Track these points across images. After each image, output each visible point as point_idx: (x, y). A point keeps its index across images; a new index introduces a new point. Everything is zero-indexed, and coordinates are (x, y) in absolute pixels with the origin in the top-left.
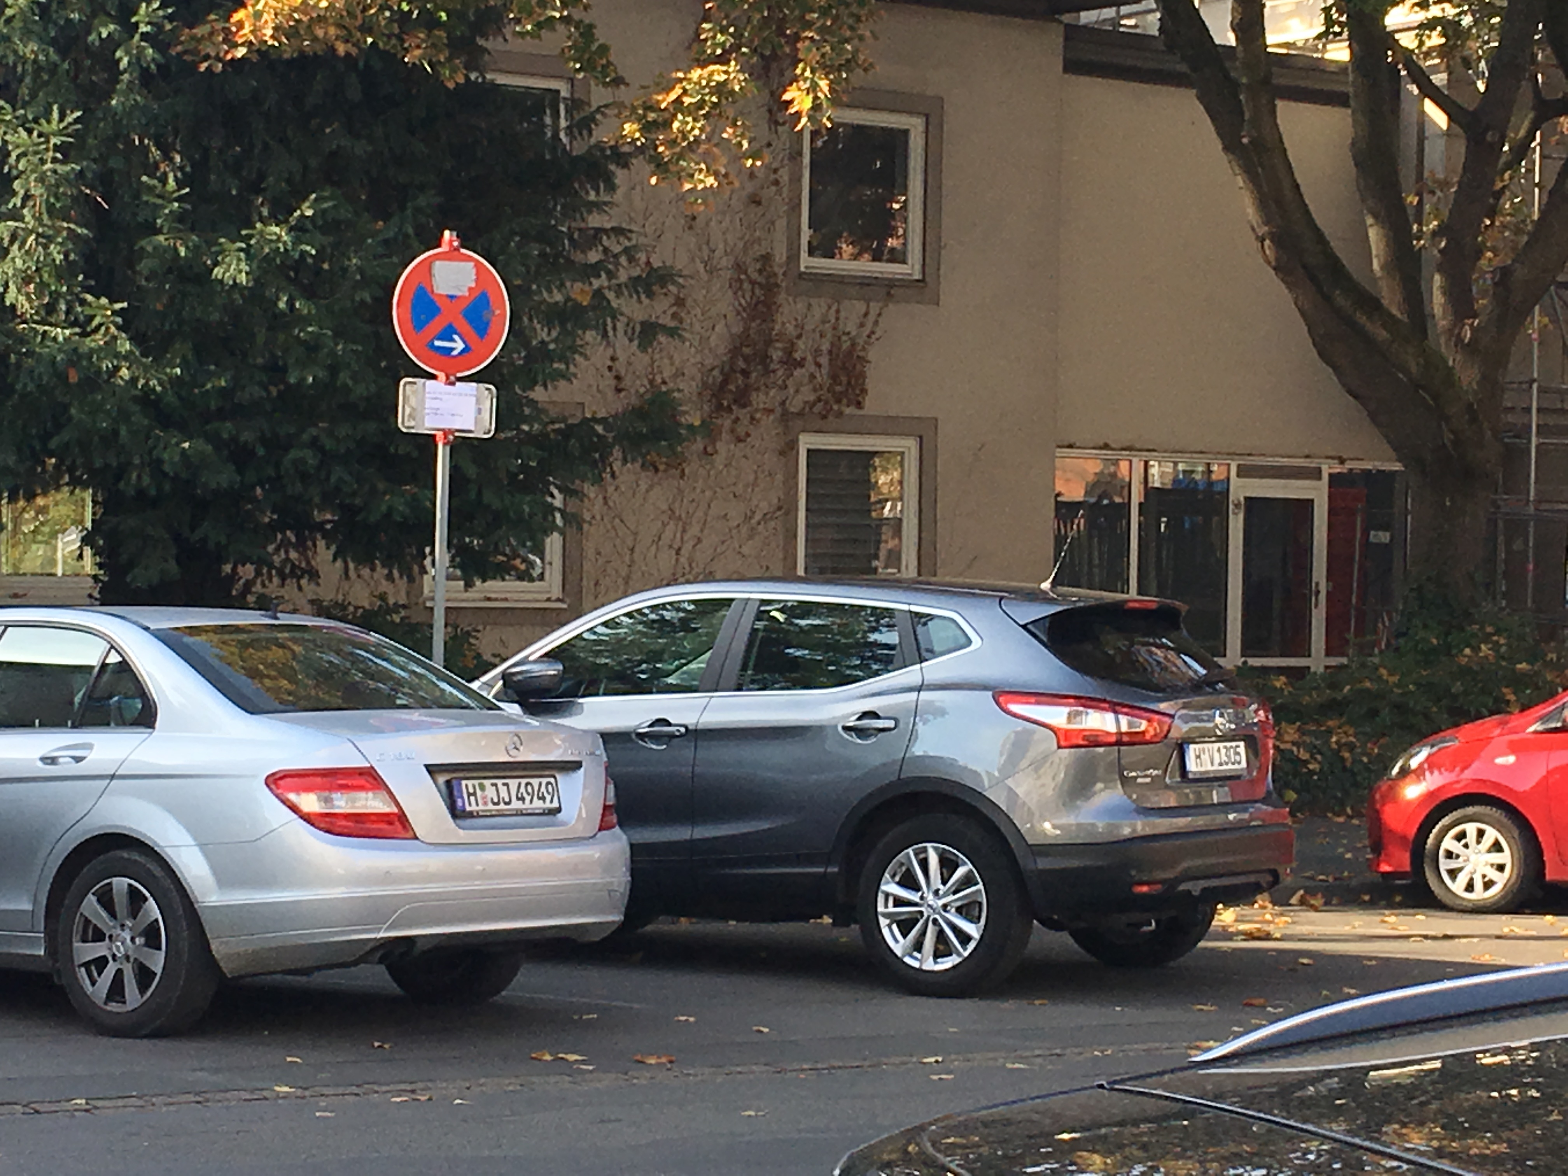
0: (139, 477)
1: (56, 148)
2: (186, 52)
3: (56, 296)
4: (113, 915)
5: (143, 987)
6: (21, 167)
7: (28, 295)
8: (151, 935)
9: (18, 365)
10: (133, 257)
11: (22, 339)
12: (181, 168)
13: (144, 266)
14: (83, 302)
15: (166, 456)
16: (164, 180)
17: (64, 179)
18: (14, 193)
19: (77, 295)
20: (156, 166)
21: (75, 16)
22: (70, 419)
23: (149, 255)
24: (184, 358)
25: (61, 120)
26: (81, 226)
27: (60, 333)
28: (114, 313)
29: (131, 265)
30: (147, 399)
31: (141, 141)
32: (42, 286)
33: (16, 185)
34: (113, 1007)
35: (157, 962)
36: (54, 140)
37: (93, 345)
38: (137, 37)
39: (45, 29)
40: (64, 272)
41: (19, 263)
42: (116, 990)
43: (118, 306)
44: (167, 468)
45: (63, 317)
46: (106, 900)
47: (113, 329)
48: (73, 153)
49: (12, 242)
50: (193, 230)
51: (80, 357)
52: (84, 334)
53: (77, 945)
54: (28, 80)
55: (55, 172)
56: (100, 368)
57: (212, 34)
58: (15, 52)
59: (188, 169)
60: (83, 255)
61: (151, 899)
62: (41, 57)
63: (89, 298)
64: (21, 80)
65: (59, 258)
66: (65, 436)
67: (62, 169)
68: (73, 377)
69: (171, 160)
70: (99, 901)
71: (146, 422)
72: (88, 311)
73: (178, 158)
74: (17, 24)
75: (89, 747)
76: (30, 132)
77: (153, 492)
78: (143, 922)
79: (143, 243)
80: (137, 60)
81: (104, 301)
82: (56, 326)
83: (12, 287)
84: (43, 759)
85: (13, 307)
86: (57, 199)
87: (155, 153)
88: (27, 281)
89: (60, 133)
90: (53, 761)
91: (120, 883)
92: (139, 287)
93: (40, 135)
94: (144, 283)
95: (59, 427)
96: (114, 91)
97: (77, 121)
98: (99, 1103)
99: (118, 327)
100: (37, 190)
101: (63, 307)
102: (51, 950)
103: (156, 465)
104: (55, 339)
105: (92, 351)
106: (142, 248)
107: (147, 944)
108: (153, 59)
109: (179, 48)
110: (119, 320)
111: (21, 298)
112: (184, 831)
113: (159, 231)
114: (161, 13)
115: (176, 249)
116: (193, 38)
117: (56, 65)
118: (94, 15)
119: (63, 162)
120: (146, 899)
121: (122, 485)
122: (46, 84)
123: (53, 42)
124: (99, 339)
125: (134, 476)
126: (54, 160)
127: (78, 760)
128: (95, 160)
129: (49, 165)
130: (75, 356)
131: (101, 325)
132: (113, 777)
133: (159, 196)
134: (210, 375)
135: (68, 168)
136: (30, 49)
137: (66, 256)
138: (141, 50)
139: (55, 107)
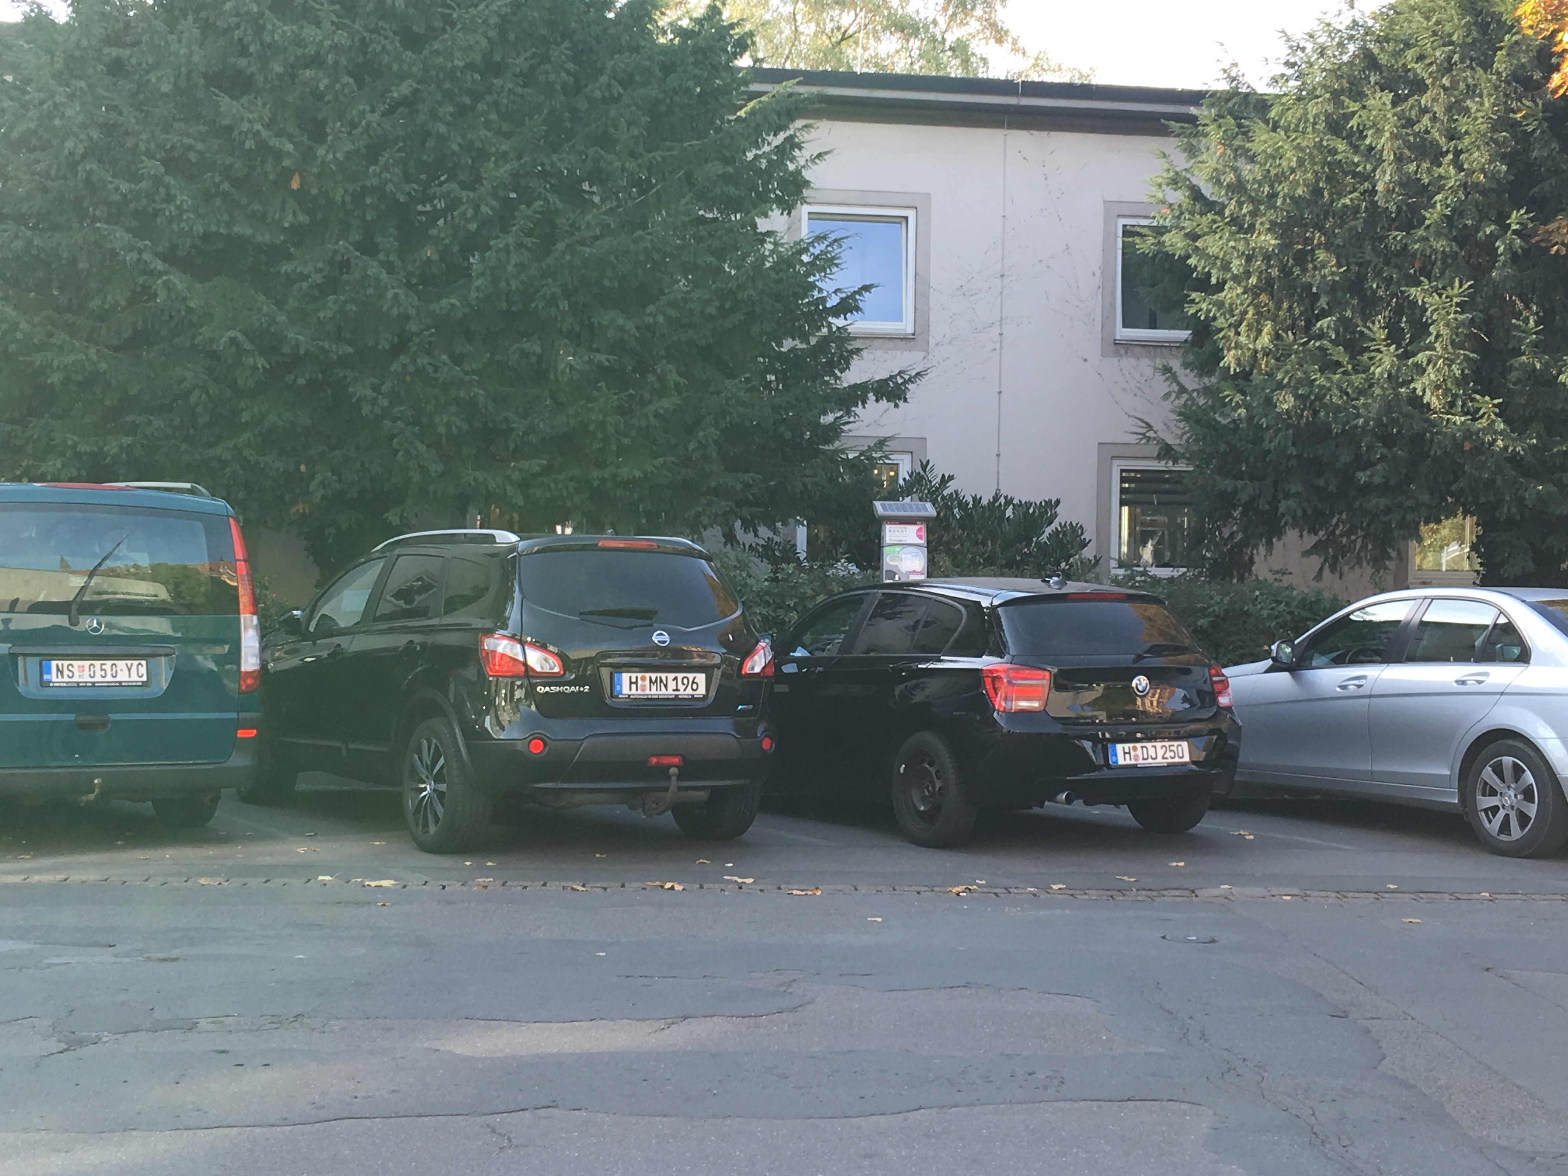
0: (1509, 509)
1: (1457, 305)
2: (1541, 241)
3: (1455, 396)
4: (1503, 780)
5: (1522, 826)
6: (1435, 317)
7: (1438, 396)
8: (1528, 794)
9: (1432, 441)
10: (1505, 371)
11: (1434, 424)
12: (1537, 314)
13: (1513, 376)
14: (1473, 400)
15: (1527, 496)
16: (1526, 321)
17: (1462, 323)
18: (1430, 334)
19: (1470, 395)
20: (1521, 313)
21: (1469, 222)
22: (1464, 472)
23: (1516, 369)
24: (1537, 433)
25: (1461, 287)
26: (1472, 352)
27: (1459, 420)
28: (1494, 406)
29: (1503, 375)
30: (1514, 460)
31: (1511, 297)
32: (1447, 391)
33: (1432, 329)
34: (1503, 837)
35: (1532, 810)
36: (1455, 300)
37: (1480, 426)
38: (1509, 232)
39: (1451, 232)
40: (1461, 382)
41: (1432, 376)
42: (1505, 827)
43: (1496, 401)
44: (1528, 503)
45: (1460, 409)
46: (1498, 770)
47: (1493, 416)
48: (1467, 308)
49: (1428, 365)
50: (1544, 353)
51: (1472, 434)
52: (1474, 420)
53: (1479, 797)
54: (1439, 263)
55: (1456, 319)
56: (1483, 440)
57: (1559, 228)
58: (1431, 247)
59: (1541, 314)
60: (1474, 372)
61: (1528, 772)
62: (1448, 249)
63: (1478, 397)
64: (1434, 264)
65: (1458, 373)
66: (1462, 483)
67: (1461, 317)
68: (1467, 446)
69: (1530, 308)
70: (1493, 771)
71: (1514, 473)
72: (1476, 405)
73: (1535, 308)
74: (1432, 229)
75: (1487, 674)
76: (1440, 295)
77: (1518, 517)
78: (1522, 785)
79: (1512, 361)
80: (1510, 247)
81: (1487, 398)
82: (1455, 415)
83: (1428, 392)
84: (1457, 682)
85: (1428, 404)
86: (1457, 335)
87: (1520, 305)
88: (1438, 387)
89: (1459, 295)
90: (1463, 683)
91: (1508, 761)
92: (1509, 389)
93: (1447, 297)
94: (1511, 386)
95: (1457, 479)
96: (1494, 267)
97: (1470, 287)
98: (1498, 896)
99: (1495, 414)
100: (1444, 331)
101: (1460, 403)
102: (1462, 800)
103: (1521, 500)
104: (1455, 423)
105: (1479, 430)
106: (1511, 365)
107: (1525, 799)
108: (1521, 247)
109: (1537, 238)
110: (1497, 410)
111: (1434, 399)
112: (1549, 729)
113: (1524, 354)
114: (1526, 216)
115: (1534, 365)
116: (1547, 231)
117: (1457, 253)
118: (1480, 221)
119: (1462, 313)
120: (1524, 771)
121: (1497, 514)
122: (1451, 265)
123: (1455, 239)
124: (1484, 422)
125: (1505, 508)
126: (1456, 312)
127: (1480, 682)
128: (1480, 311)
129: (1452, 316)
130: (1469, 434)
131: (1484, 414)
132: (1502, 694)
133: (1524, 332)
134: (1557, 443)
135: (1464, 317)
136: (1440, 244)
137: (1463, 371)
138: (1512, 242)
139: (1457, 280)
